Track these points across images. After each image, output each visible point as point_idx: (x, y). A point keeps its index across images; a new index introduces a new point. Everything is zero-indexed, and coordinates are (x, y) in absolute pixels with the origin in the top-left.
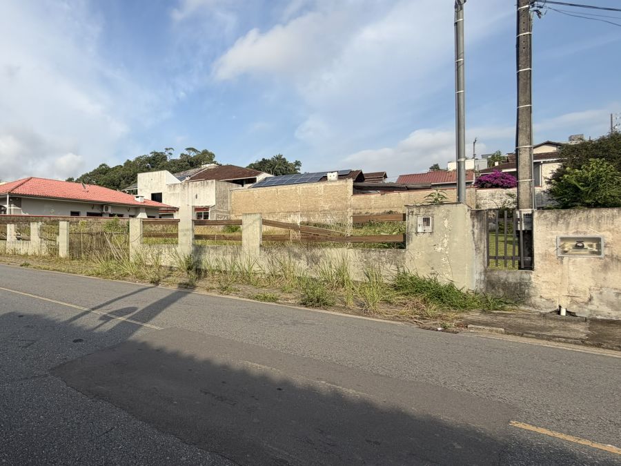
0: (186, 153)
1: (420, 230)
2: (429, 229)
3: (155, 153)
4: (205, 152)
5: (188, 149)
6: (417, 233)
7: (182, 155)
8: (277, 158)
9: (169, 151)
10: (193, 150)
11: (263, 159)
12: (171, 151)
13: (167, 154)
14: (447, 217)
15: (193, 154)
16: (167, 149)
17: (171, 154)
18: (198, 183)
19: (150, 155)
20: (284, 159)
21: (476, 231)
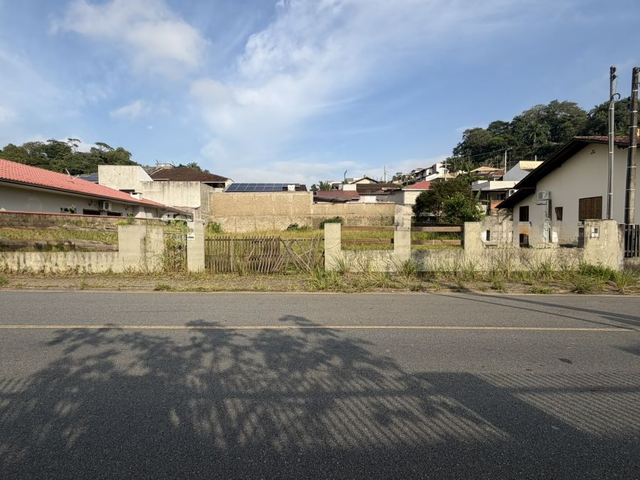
0: (97, 147)
1: (593, 235)
2: (597, 235)
3: (55, 142)
4: (120, 150)
5: (98, 144)
6: (591, 237)
7: (93, 149)
8: (193, 166)
9: (74, 142)
10: (105, 145)
11: (181, 165)
12: (76, 143)
13: (70, 144)
14: (606, 228)
15: (104, 149)
16: (71, 140)
17: (77, 146)
18: (181, 183)
19: (47, 143)
20: (198, 167)
21: (620, 236)
